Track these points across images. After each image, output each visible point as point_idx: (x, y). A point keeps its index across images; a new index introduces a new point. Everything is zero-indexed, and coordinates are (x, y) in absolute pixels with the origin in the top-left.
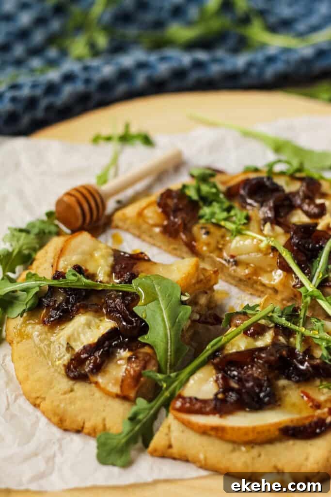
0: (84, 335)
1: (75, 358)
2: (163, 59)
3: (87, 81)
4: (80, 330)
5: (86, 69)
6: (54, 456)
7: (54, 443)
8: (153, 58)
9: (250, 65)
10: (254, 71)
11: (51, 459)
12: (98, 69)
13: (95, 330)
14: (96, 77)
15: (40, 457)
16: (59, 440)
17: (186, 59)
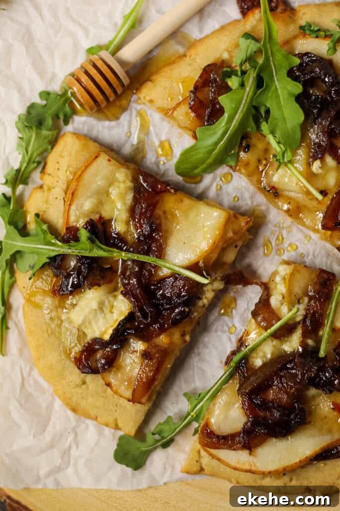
0: (96, 323)
1: (87, 348)
4: (91, 317)
6: (70, 447)
7: (69, 433)
11: (66, 453)
13: (108, 315)
15: (55, 450)
16: (74, 430)
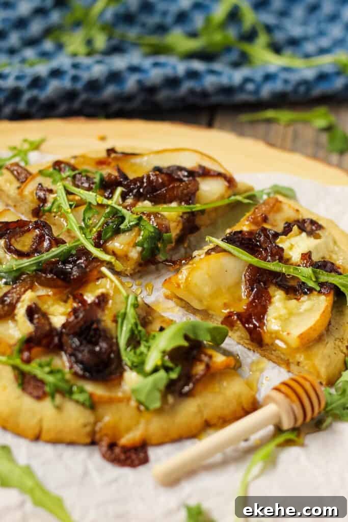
2: (156, 65)
3: (75, 79)
5: (75, 66)
8: (147, 63)
9: (247, 80)
10: (250, 87)
12: (88, 68)
14: (85, 76)
17: (181, 68)
